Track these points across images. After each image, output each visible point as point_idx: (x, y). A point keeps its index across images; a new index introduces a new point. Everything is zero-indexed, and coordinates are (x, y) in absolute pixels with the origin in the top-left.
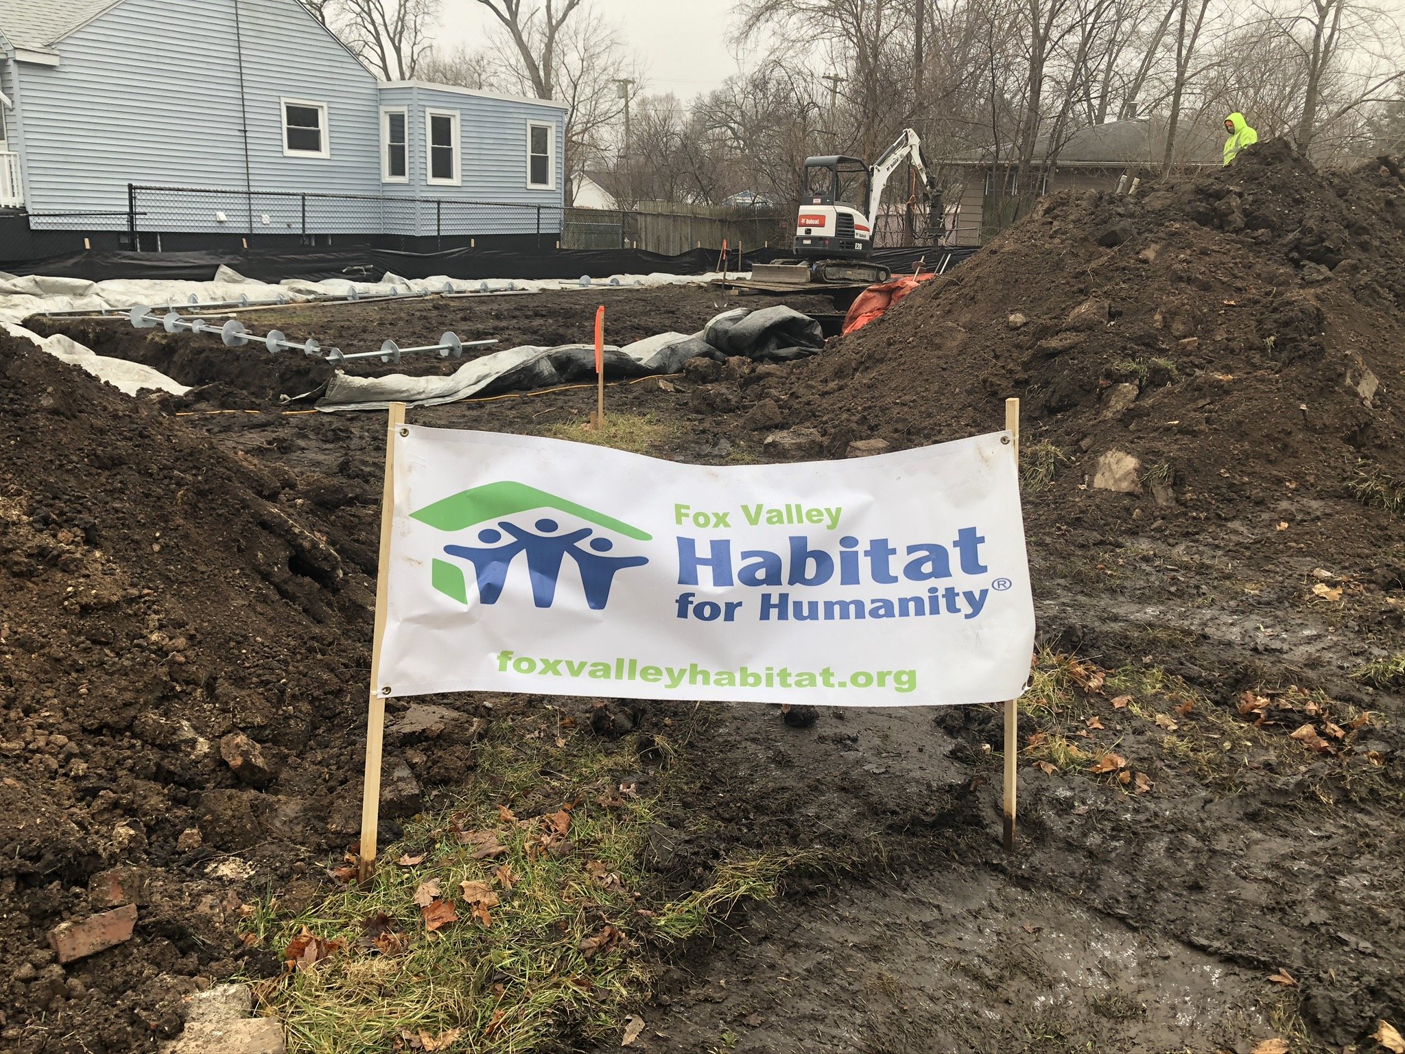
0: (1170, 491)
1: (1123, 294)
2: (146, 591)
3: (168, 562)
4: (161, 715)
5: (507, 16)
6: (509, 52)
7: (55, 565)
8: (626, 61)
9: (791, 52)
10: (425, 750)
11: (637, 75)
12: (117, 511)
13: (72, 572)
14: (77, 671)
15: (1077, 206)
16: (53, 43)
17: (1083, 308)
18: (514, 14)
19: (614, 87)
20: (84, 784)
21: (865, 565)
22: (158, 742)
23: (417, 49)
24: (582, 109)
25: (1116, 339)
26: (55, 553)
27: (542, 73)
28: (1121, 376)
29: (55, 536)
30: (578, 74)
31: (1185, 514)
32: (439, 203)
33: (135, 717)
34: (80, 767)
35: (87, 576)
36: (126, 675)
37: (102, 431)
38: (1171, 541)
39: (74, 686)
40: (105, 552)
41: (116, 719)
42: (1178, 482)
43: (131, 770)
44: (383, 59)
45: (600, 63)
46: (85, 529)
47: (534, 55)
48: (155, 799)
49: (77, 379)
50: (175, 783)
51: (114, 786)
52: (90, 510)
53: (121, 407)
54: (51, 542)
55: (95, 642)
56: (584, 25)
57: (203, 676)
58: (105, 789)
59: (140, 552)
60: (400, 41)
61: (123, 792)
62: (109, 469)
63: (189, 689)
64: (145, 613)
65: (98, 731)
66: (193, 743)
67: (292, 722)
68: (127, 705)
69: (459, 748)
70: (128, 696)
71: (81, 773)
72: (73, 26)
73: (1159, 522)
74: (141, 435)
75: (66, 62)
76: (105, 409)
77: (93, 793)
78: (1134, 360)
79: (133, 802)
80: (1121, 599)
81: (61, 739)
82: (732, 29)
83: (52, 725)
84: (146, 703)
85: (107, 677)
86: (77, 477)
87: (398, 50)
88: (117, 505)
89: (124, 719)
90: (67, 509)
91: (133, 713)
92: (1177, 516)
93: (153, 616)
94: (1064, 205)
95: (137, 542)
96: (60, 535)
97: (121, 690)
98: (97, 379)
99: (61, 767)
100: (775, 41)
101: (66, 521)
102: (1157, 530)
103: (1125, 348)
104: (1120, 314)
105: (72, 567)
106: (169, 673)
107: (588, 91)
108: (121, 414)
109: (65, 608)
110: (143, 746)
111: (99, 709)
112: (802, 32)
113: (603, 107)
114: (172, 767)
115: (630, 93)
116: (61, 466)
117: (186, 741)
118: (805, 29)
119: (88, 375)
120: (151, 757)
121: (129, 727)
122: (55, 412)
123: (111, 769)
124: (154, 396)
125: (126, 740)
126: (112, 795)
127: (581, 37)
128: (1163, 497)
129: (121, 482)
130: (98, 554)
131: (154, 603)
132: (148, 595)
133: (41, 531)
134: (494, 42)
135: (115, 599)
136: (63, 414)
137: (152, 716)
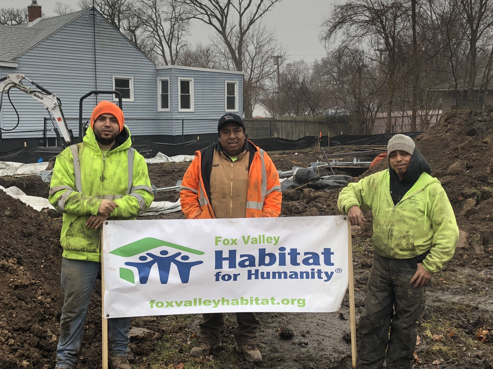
0: (482, 247)
1: (474, 158)
2: (38, 281)
3: (46, 271)
4: (40, 326)
5: (221, 30)
6: (221, 47)
7: (7, 271)
8: (277, 47)
9: (353, 42)
10: (136, 344)
11: (282, 54)
12: (29, 252)
13: (12, 274)
14: (13, 309)
15: (460, 117)
16: (16, 58)
17: (454, 165)
18: (224, 28)
19: (272, 60)
20: (13, 347)
21: (288, 258)
22: (39, 335)
23: (179, 46)
24: (256, 71)
25: (469, 178)
26: (7, 266)
27: (237, 56)
28: (468, 195)
29: (7, 261)
30: (254, 55)
31: (488, 257)
32: (183, 120)
33: (31, 326)
34: (12, 341)
35: (18, 275)
36: (29, 310)
37: (26, 224)
38: (479, 269)
39: (11, 314)
40: (24, 267)
41: (25, 326)
42: (485, 242)
43: (29, 344)
44: (163, 51)
45: (265, 49)
46: (18, 259)
47: (233, 47)
48: (36, 354)
49: (18, 205)
50: (44, 350)
51: (22, 348)
52: (20, 252)
53: (33, 215)
54: (6, 263)
55: (19, 299)
56: (256, 32)
57: (56, 313)
58: (20, 349)
59: (36, 268)
60: (171, 43)
61: (26, 351)
62: (27, 237)
63: (51, 317)
64: (37, 289)
65: (18, 330)
66: (51, 337)
67: (87, 331)
68: (29, 321)
69: (148, 343)
70: (29, 318)
71: (12, 343)
72: (24, 50)
73: (475, 260)
74: (39, 225)
75: (21, 66)
76: (27, 215)
77: (16, 350)
78: (476, 188)
79: (29, 354)
80: (446, 293)
81: (6, 332)
82: (322, 33)
83: (3, 327)
84: (35, 321)
85: (22, 311)
86: (16, 240)
87: (170, 47)
88: (29, 250)
89: (27, 326)
90: (12, 251)
91: (30, 324)
92: (484, 258)
93: (40, 290)
94: (454, 117)
95: (36, 264)
96: (9, 261)
97: (27, 316)
98: (25, 204)
99: (6, 341)
100: (344, 37)
101: (12, 256)
102: (473, 264)
103: (472, 183)
104: (472, 167)
105: (13, 272)
106: (44, 312)
107: (259, 63)
108: (33, 217)
109: (10, 286)
110: (33, 337)
111: (19, 322)
112: (358, 32)
113: (266, 69)
114: (43, 344)
115: (280, 62)
116: (11, 236)
117: (48, 336)
118: (359, 31)
119: (22, 203)
120: (36, 339)
121: (29, 329)
122: (10, 216)
123: (22, 343)
124: (46, 210)
125: (28, 334)
126: (22, 352)
127: (255, 38)
128: (478, 249)
129: (31, 242)
130: (22, 268)
131: (40, 286)
132: (38, 283)
133: (3, 259)
134: (214, 43)
135: (26, 283)
136: (12, 217)
137: (37, 326)
